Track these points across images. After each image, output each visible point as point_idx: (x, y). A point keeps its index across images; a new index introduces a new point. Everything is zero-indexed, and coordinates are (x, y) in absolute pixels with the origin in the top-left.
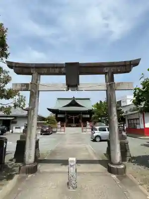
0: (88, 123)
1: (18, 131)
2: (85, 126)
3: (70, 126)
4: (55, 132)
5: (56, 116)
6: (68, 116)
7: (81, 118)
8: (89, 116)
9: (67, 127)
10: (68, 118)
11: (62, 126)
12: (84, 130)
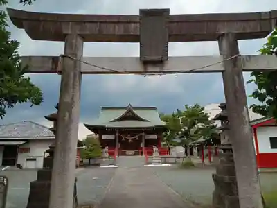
0: (155, 148)
1: (31, 165)
2: (150, 153)
3: (124, 154)
4: (99, 165)
5: (101, 137)
6: (120, 138)
7: (143, 140)
8: (155, 136)
9: (119, 155)
10: (120, 141)
11: (111, 154)
12: (150, 160)
